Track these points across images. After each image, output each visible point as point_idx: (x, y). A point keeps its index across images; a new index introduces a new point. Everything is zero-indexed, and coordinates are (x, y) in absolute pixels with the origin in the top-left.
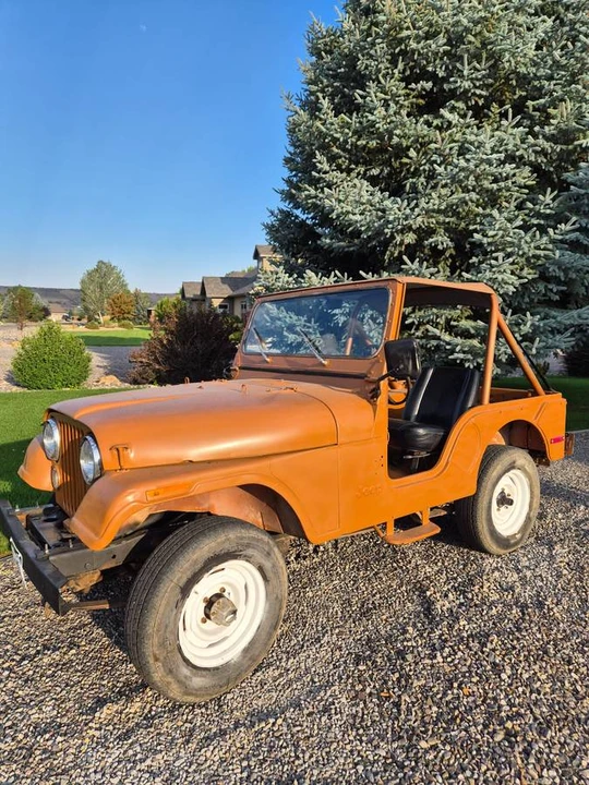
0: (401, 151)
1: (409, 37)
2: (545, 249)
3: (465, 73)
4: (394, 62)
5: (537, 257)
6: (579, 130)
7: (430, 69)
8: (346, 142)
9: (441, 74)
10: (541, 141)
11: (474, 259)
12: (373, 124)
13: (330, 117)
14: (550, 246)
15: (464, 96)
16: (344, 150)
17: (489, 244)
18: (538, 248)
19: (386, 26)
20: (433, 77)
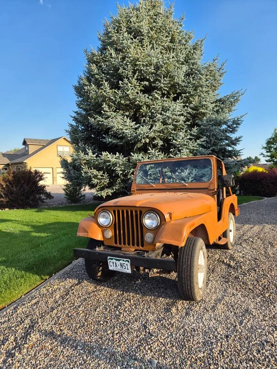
0: (139, 107)
1: (140, 65)
2: (196, 147)
3: (162, 81)
4: (134, 73)
5: (193, 150)
6: (200, 107)
7: (148, 77)
8: (116, 101)
9: (152, 80)
10: (189, 109)
11: (171, 150)
12: (128, 95)
13: (108, 90)
14: (198, 146)
15: (160, 89)
16: (115, 104)
17: (178, 144)
18: (194, 147)
19: (132, 59)
20: (148, 80)
